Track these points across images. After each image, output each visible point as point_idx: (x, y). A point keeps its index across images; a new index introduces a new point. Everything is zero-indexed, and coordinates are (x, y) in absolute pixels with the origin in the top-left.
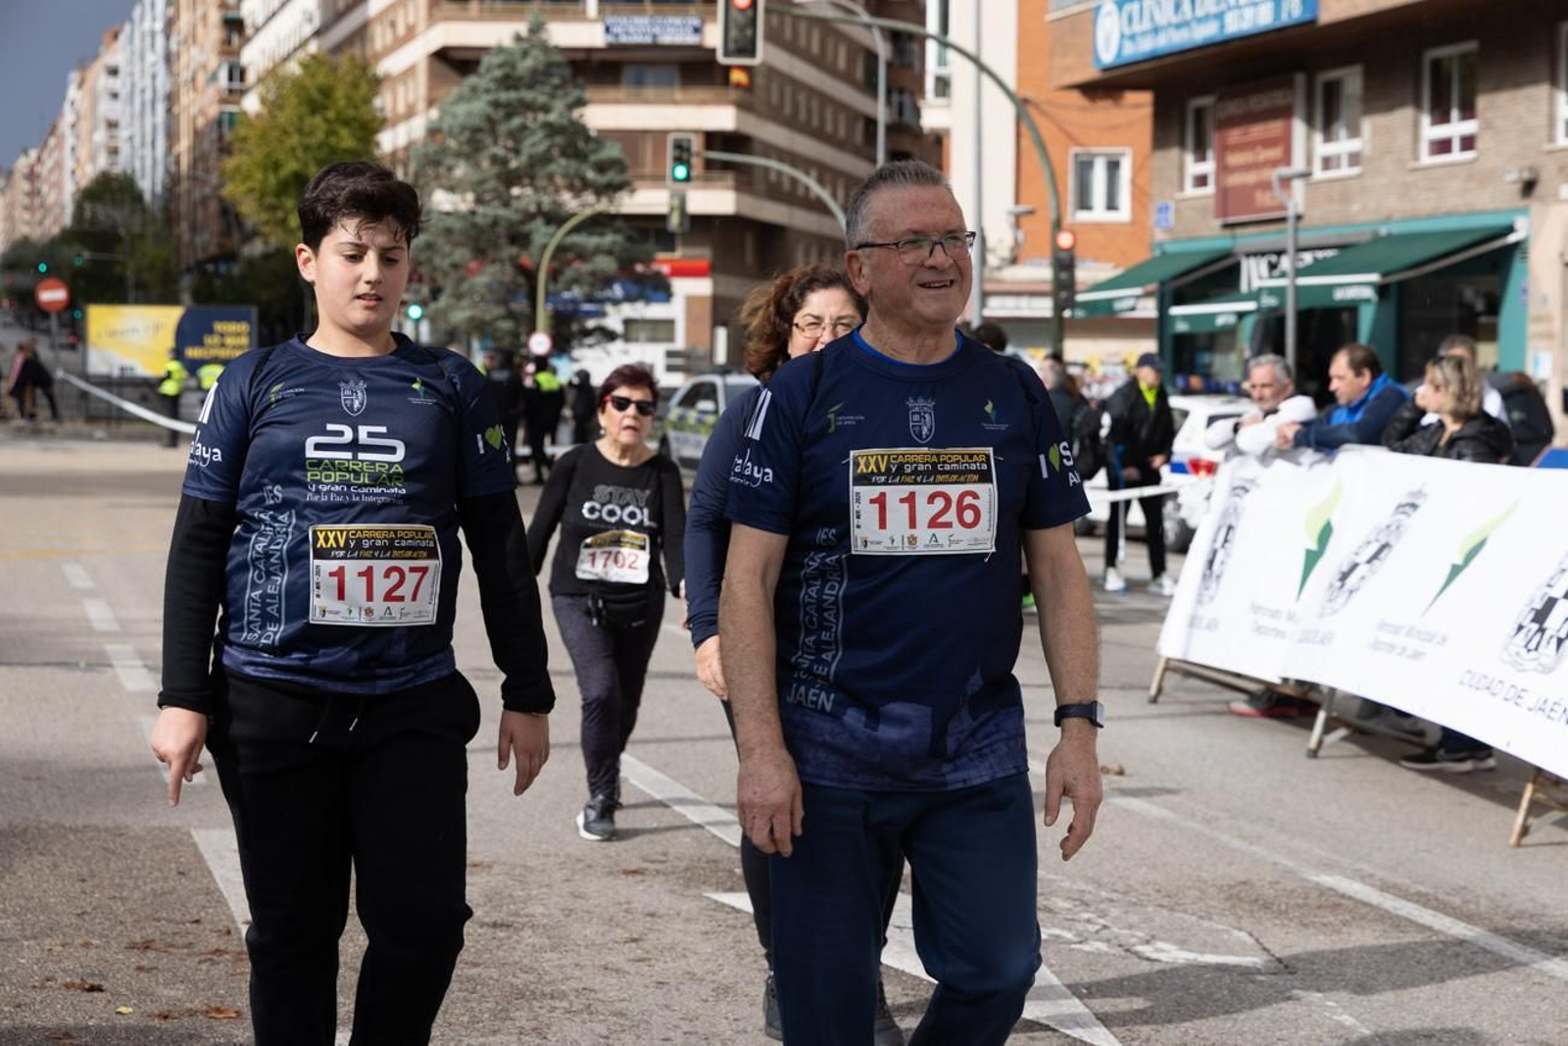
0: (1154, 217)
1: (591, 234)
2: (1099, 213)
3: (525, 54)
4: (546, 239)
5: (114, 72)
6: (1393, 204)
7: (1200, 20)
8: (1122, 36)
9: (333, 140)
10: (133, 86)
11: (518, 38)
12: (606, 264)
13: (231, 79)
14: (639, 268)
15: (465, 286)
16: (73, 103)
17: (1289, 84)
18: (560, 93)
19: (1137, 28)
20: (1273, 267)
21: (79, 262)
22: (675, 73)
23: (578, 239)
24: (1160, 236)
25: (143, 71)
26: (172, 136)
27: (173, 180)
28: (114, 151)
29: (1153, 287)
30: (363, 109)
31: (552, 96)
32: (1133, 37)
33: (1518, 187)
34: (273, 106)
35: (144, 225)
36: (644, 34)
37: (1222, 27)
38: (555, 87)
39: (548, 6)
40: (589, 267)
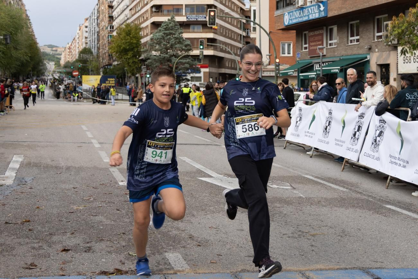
0: (297, 55)
1: (184, 59)
2: (286, 55)
3: (170, 23)
4: (175, 60)
5: (86, 27)
6: (343, 53)
7: (304, 16)
8: (289, 19)
9: (132, 41)
10: (90, 30)
11: (169, 20)
12: (187, 66)
13: (110, 28)
14: (194, 66)
16: (78, 33)
17: (323, 29)
19: (292, 18)
20: (320, 65)
21: (80, 66)
22: (201, 27)
23: (181, 61)
24: (298, 59)
25: (92, 27)
26: (98, 40)
27: (99, 49)
29: (297, 69)
30: (138, 34)
31: (176, 32)
32: (291, 20)
33: (368, 49)
34: (119, 34)
35: (93, 59)
36: (195, 19)
37: (309, 17)
38: (176, 30)
39: (175, 13)
40: (184, 66)
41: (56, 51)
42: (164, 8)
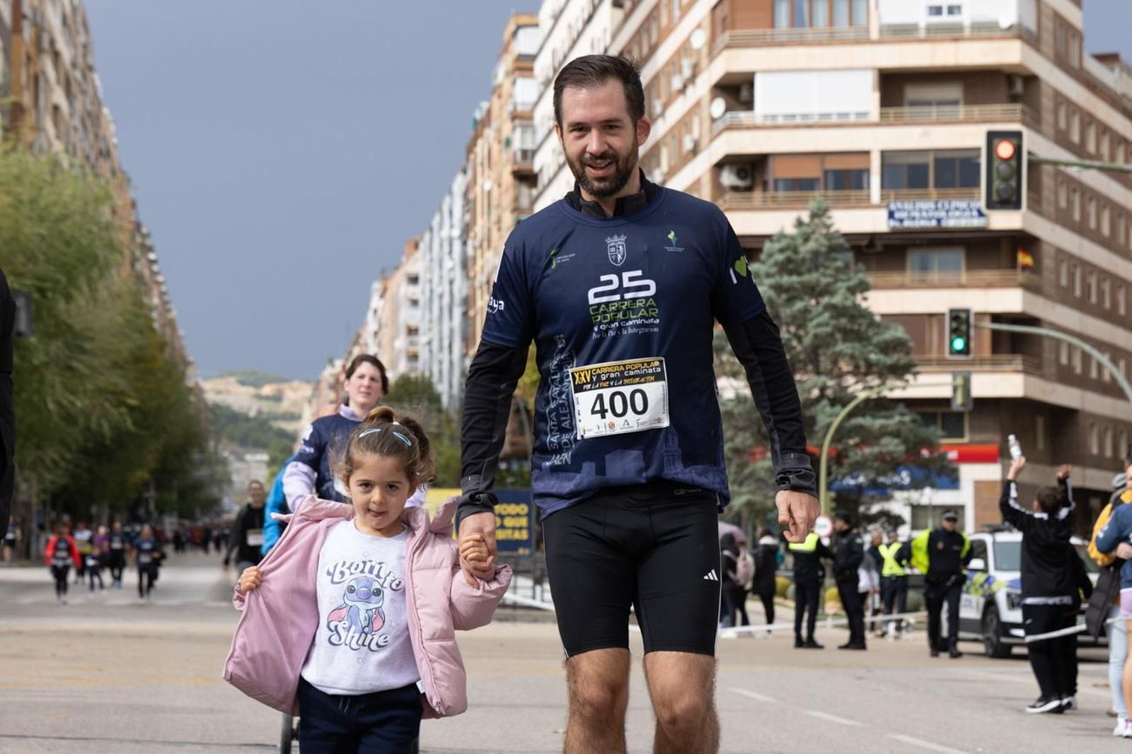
1: (874, 417)
3: (806, 239)
4: (830, 419)
5: (414, 280)
10: (432, 291)
12: (892, 446)
14: (926, 451)
15: (747, 471)
16: (375, 311)
18: (843, 277)
22: (959, 256)
25: (441, 277)
28: (414, 357)
31: (837, 280)
35: (439, 426)
36: (930, 219)
38: (838, 270)
39: (831, 193)
40: (876, 450)
41: (278, 398)
42: (776, 171)
